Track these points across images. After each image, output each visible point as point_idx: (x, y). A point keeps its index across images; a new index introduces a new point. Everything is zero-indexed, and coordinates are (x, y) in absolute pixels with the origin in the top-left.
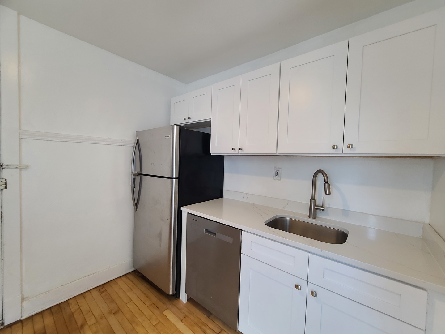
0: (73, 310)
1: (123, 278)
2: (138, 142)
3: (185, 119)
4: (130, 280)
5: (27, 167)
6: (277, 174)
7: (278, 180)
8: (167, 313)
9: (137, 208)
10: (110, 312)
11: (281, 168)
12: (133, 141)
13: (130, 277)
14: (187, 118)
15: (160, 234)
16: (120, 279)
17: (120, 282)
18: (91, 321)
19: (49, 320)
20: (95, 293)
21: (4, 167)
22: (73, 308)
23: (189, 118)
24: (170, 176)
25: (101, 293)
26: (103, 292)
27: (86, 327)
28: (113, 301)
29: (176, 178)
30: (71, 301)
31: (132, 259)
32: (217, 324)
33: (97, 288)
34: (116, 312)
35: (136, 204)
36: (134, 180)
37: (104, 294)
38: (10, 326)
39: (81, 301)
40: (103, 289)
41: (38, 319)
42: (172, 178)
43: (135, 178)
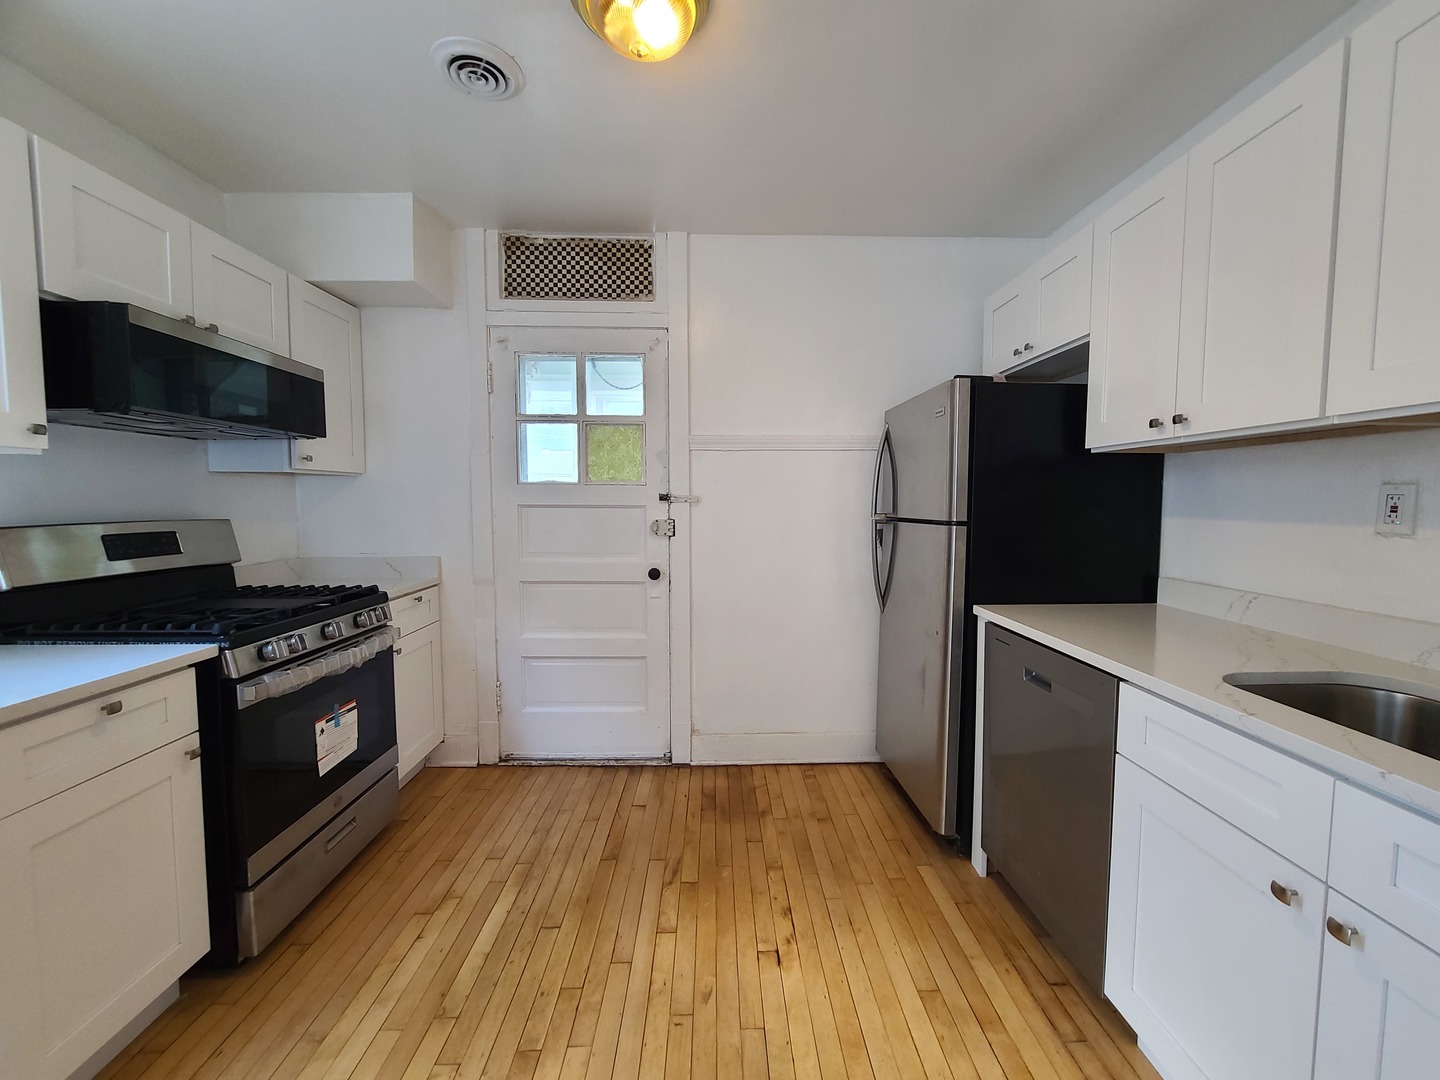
0: (756, 783)
1: (852, 768)
2: (887, 438)
3: (1016, 352)
4: (866, 777)
5: (698, 501)
6: (1394, 509)
7: (1401, 536)
8: (924, 871)
9: (884, 605)
10: (813, 815)
11: (1416, 484)
12: (878, 435)
13: (869, 771)
14: (1021, 348)
15: (924, 670)
16: (845, 767)
17: (844, 771)
18: (778, 813)
19: (722, 782)
20: (796, 773)
21: (672, 499)
22: (757, 780)
23: (1027, 347)
24: (945, 518)
25: (806, 777)
26: (809, 777)
27: (769, 818)
28: (823, 799)
29: (959, 524)
30: (755, 769)
31: (875, 733)
32: (1059, 963)
33: (803, 767)
34: (824, 819)
35: (884, 597)
36: (879, 534)
37: (809, 781)
38: (679, 766)
39: (771, 775)
40: (811, 773)
41: (709, 773)
42: (949, 523)
43: (882, 530)
